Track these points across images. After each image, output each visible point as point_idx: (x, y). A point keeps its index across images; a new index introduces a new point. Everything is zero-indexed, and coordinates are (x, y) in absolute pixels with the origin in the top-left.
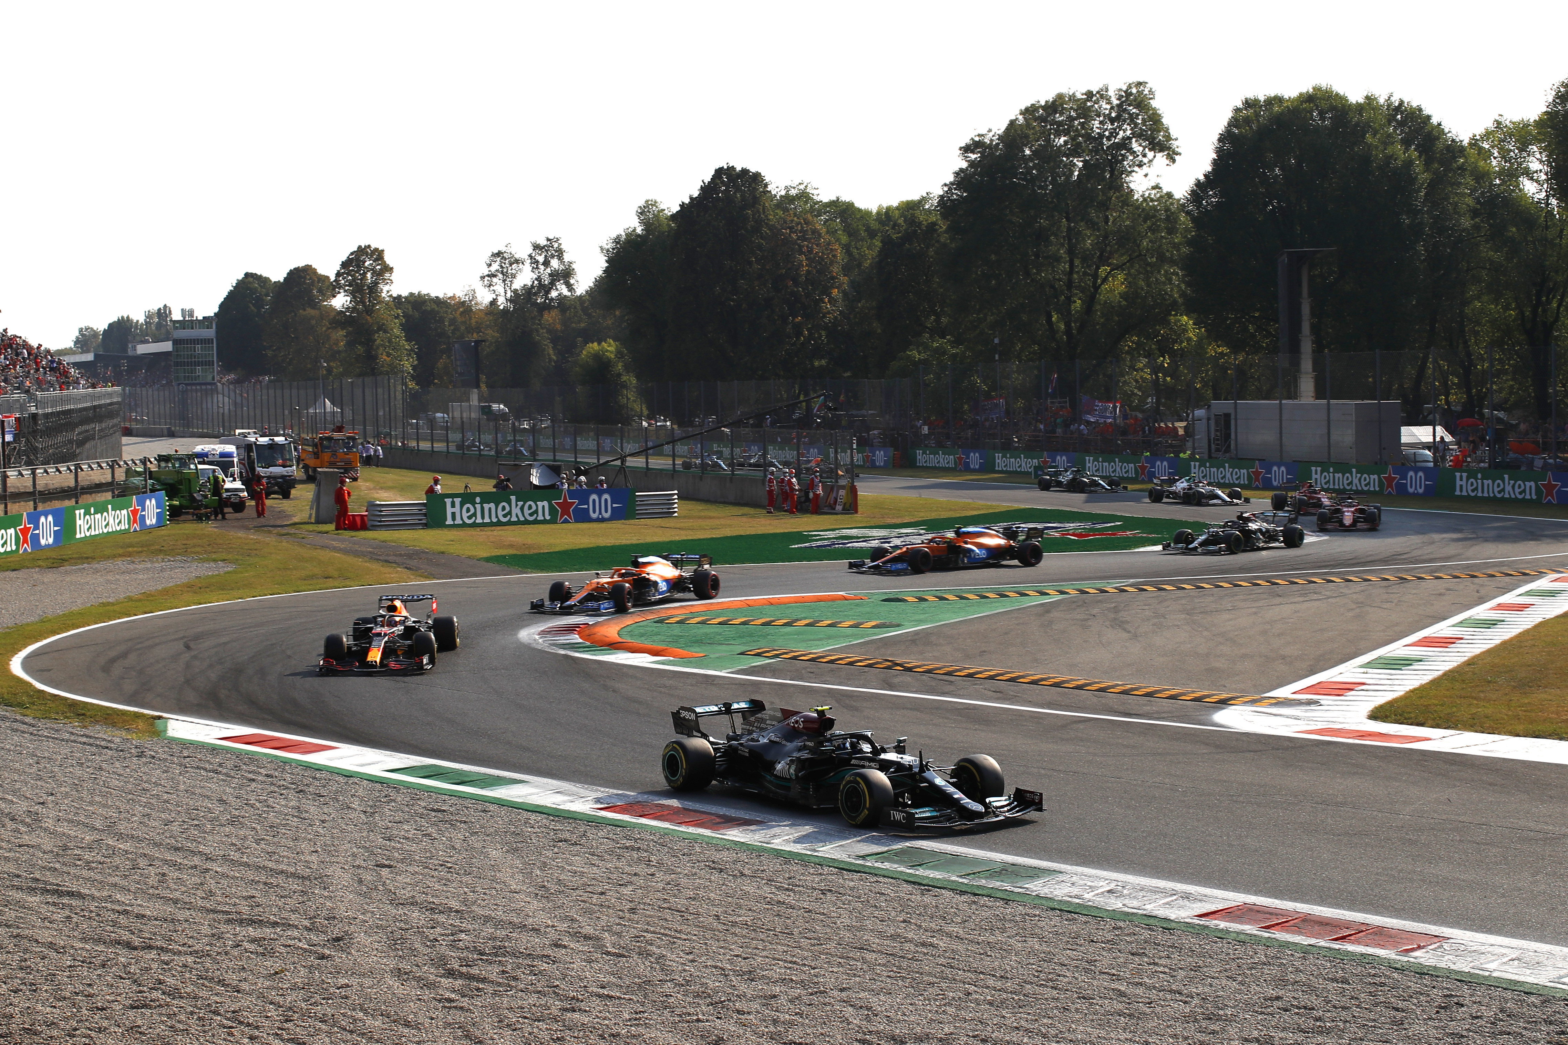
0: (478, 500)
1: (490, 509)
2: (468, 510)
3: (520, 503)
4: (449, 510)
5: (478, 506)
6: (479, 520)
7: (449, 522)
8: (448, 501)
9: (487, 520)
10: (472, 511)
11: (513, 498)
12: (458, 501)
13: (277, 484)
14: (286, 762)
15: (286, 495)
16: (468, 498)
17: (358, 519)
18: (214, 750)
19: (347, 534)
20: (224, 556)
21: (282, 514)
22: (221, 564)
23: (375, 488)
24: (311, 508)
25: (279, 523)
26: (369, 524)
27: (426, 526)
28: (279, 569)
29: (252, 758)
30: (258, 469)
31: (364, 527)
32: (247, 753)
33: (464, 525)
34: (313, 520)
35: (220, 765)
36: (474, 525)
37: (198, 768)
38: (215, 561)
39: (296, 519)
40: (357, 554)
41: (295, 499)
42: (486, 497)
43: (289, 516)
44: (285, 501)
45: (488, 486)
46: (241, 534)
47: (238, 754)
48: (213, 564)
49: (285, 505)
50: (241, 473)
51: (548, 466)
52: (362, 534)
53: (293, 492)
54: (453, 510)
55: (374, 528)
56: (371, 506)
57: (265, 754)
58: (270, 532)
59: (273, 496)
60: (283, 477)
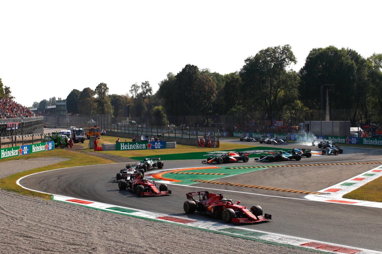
0: (128, 144)
1: (131, 146)
2: (126, 146)
3: (138, 145)
4: (121, 146)
5: (128, 145)
6: (129, 149)
7: (121, 149)
8: (121, 144)
9: (130, 148)
10: (127, 146)
11: (137, 143)
12: (123, 144)
13: (80, 140)
14: (82, 206)
15: (83, 142)
16: (126, 143)
17: (100, 148)
18: (65, 203)
19: (97, 152)
20: (68, 157)
21: (81, 147)
22: (67, 159)
23: (104, 141)
24: (89, 145)
25: (81, 149)
26: (102, 149)
27: (116, 150)
28: (81, 160)
29: (74, 205)
30: (76, 136)
31: (101, 150)
32: (73, 204)
33: (125, 150)
34: (89, 148)
35: (66, 207)
36: (127, 150)
37: (61, 207)
38: (65, 158)
39: (85, 148)
40: (99, 156)
41: (85, 143)
42: (130, 143)
43: (83, 147)
44: (82, 144)
45: (130, 140)
46: (72, 151)
47: (70, 204)
48: (65, 159)
49: (82, 145)
50: (72, 137)
51: (145, 136)
52: (101, 152)
53: (84, 142)
54: (122, 146)
55: (103, 150)
56: (103, 145)
57: (77, 204)
58: (78, 151)
59: (79, 142)
60: (82, 138)
